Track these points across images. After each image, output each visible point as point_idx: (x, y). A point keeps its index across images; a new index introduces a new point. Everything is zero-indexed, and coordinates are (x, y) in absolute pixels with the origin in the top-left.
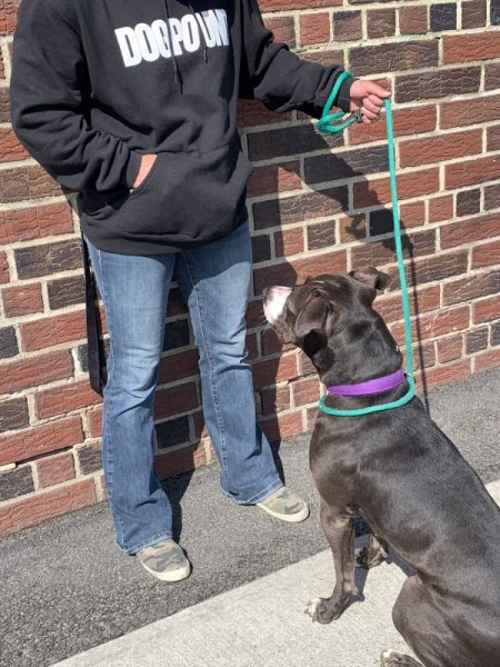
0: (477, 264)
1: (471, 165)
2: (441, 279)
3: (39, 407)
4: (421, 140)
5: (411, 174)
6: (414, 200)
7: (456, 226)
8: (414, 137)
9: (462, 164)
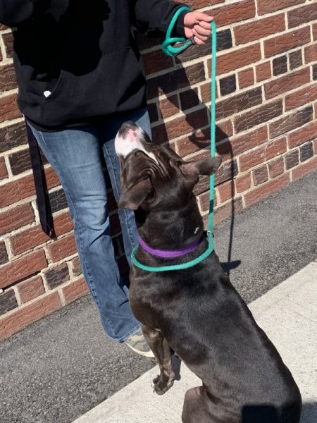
0: (289, 107)
1: (280, 39)
2: (268, 120)
3: (14, 247)
4: (247, 25)
5: (243, 49)
6: (246, 67)
7: (273, 83)
8: (242, 23)
9: (273, 39)
